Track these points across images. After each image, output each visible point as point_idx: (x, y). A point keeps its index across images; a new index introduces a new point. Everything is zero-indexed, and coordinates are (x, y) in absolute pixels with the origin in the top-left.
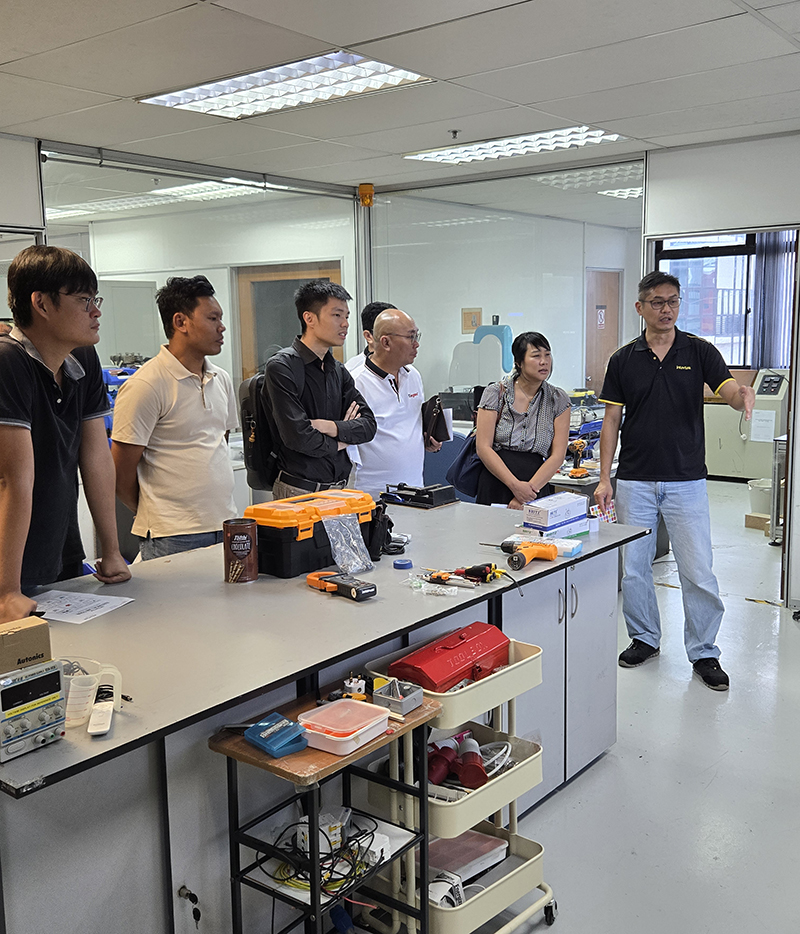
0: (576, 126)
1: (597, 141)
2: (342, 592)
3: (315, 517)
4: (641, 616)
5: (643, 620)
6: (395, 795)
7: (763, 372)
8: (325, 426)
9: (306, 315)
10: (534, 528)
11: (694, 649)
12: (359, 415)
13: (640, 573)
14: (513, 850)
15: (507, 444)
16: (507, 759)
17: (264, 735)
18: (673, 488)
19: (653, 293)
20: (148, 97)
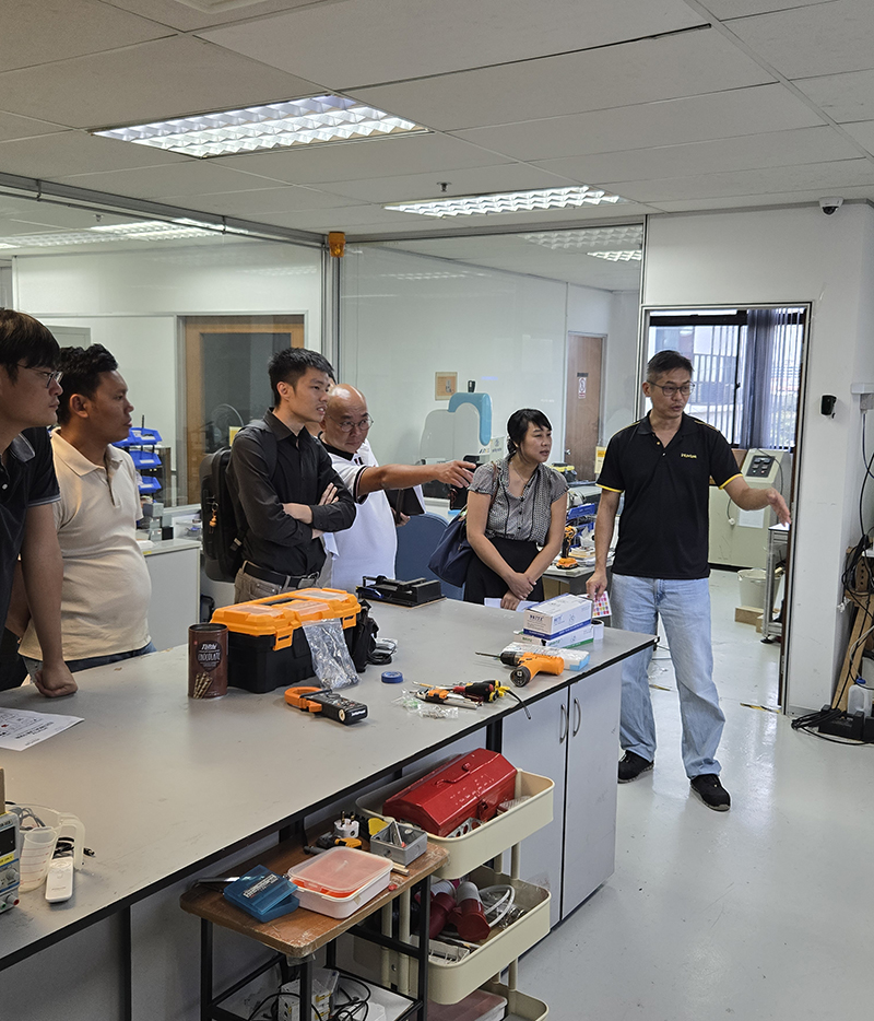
0: (576, 186)
1: (596, 201)
2: (327, 712)
3: (294, 623)
4: (635, 726)
5: (637, 731)
6: (387, 954)
7: (752, 452)
8: (298, 511)
9: (281, 386)
10: (535, 636)
11: (693, 764)
12: (337, 499)
13: (636, 678)
14: (512, 1008)
15: (503, 531)
16: (511, 907)
17: (248, 893)
18: (673, 587)
19: (665, 377)
20: (103, 129)
